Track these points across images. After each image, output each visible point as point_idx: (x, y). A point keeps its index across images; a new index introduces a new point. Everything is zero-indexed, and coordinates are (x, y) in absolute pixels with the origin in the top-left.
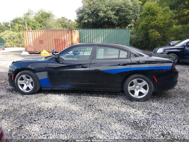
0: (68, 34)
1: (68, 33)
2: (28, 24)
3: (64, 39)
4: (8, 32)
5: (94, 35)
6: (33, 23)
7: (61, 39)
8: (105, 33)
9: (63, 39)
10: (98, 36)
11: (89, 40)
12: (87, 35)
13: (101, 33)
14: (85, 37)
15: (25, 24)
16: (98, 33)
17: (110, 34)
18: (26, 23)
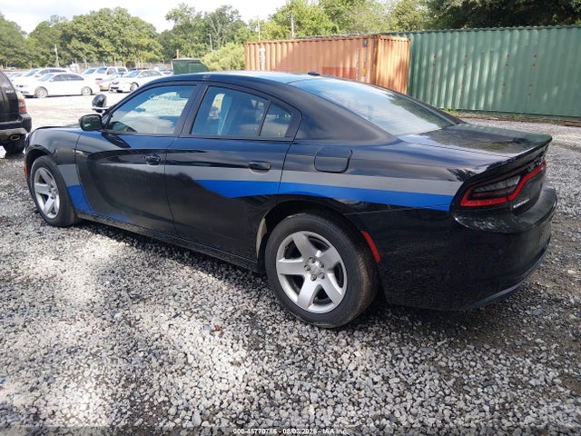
0: (363, 50)
1: (365, 46)
2: (299, 23)
3: (351, 69)
4: (233, 49)
5: (464, 50)
6: (313, 19)
7: (341, 66)
8: (508, 43)
9: (348, 66)
10: (478, 55)
11: (446, 69)
12: (440, 53)
13: (493, 44)
14: (432, 59)
15: (289, 25)
16: (480, 43)
17: (527, 47)
18: (292, 21)
